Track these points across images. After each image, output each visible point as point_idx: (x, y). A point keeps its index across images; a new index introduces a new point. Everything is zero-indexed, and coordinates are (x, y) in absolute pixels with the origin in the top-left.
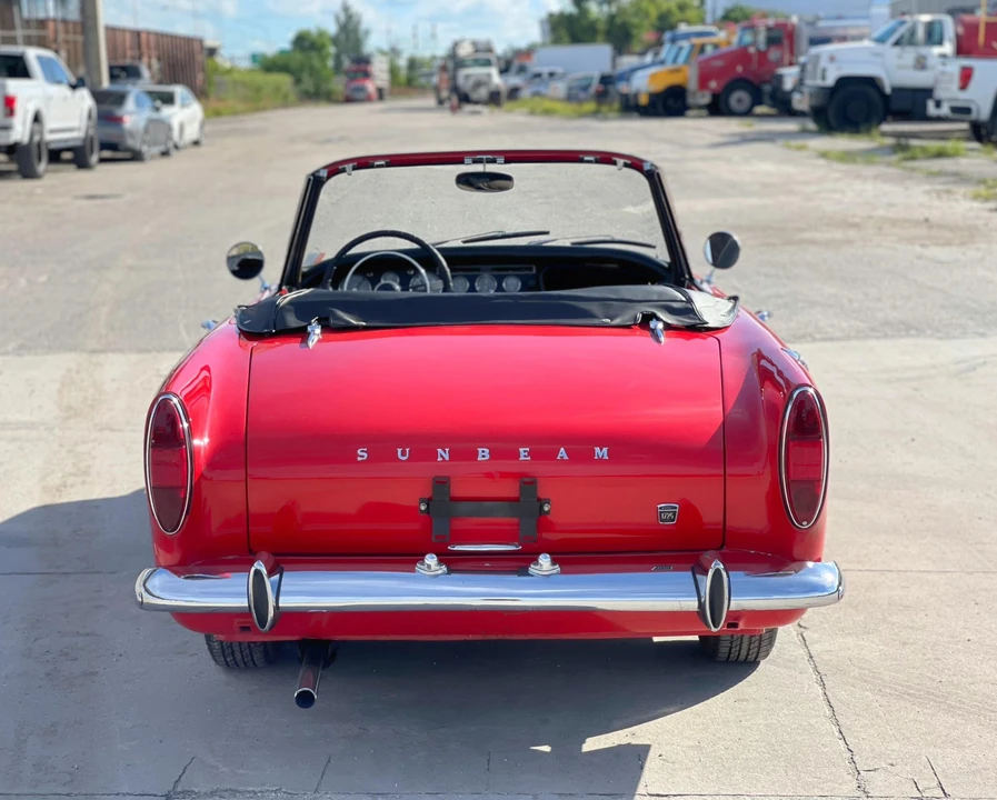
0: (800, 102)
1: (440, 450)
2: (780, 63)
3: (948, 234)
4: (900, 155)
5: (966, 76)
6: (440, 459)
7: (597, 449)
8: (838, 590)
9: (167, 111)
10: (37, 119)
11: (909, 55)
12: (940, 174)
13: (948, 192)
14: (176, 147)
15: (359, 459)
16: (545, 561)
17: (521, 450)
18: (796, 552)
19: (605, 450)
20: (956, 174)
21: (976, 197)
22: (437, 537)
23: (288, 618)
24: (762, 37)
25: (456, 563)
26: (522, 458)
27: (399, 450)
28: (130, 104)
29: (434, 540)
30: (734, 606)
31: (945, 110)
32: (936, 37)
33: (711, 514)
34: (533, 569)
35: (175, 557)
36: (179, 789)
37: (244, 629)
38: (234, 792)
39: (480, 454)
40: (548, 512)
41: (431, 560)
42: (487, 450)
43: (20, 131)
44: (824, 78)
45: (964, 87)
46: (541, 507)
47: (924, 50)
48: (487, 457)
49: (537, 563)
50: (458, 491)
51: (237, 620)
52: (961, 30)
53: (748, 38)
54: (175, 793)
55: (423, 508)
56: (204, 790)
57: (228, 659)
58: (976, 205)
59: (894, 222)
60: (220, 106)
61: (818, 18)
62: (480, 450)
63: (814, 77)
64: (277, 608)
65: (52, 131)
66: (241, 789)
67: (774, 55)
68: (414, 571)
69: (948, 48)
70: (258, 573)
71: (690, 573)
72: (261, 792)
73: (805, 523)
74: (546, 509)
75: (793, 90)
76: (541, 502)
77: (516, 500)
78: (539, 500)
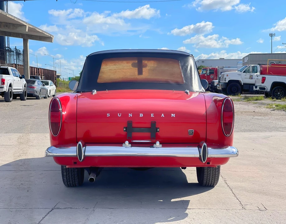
0: (219, 87)
1: (129, 114)
2: (213, 79)
3: (260, 114)
4: (246, 100)
5: (264, 80)
6: (129, 116)
7: (172, 114)
8: (237, 154)
9: (46, 87)
10: (10, 85)
11: (248, 75)
12: (257, 103)
13: (260, 107)
14: (49, 97)
15: (108, 116)
16: (158, 143)
17: (152, 114)
18: (226, 142)
19: (174, 114)
20: (261, 103)
21: (267, 108)
22: (128, 138)
23: (87, 158)
24: (208, 72)
25: (133, 144)
26: (152, 116)
27: (119, 114)
28: (36, 84)
29: (127, 138)
30: (209, 156)
31: (258, 89)
32: (255, 71)
33: (202, 135)
34: (155, 145)
35: (57, 142)
36: (56, 207)
37: (75, 163)
38: (71, 208)
39: (141, 115)
40: (158, 131)
41: (127, 142)
42: (142, 114)
43: (6, 88)
44: (225, 81)
45: (263, 82)
46: (157, 130)
47: (252, 74)
48: (142, 116)
49: (156, 144)
50: (134, 125)
51: (73, 160)
52: (262, 69)
53: (205, 72)
54: (55, 208)
55: (125, 129)
56: (62, 208)
57: (68, 183)
58: (267, 109)
59: (245, 112)
60: (60, 89)
61: (223, 67)
62: (140, 114)
63: (223, 81)
64: (84, 155)
65: (14, 89)
66: (73, 207)
67: (212, 76)
68: (122, 146)
69: (258, 73)
70: (79, 145)
71: (197, 148)
72: (79, 208)
73: (228, 135)
74: (158, 130)
75: (217, 85)
76: (157, 128)
77: (151, 128)
78: (156, 128)
